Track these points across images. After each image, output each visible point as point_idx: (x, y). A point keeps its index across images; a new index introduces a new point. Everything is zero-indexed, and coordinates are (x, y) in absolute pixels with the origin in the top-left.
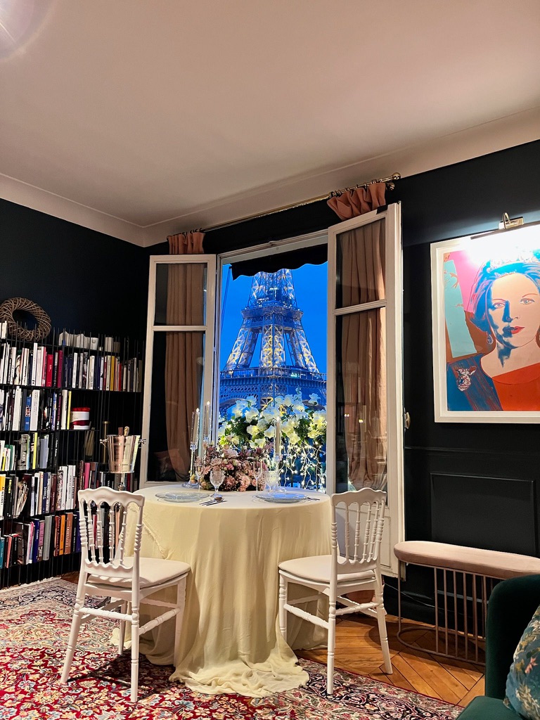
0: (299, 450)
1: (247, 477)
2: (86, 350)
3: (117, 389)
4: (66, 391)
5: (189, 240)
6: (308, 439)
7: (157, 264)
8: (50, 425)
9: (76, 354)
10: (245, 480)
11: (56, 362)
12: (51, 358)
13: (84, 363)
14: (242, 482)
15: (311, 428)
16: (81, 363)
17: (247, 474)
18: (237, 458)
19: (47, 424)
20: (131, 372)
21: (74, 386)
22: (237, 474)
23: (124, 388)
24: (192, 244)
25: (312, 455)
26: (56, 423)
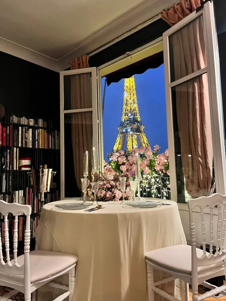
0: (150, 177)
1: (119, 192)
2: (26, 126)
3: (46, 147)
4: (15, 148)
5: (81, 60)
6: (155, 170)
7: (64, 76)
8: (6, 167)
9: (20, 128)
10: (118, 194)
11: (8, 132)
12: (5, 129)
13: (25, 133)
14: (117, 195)
15: (156, 164)
16: (24, 133)
17: (119, 190)
18: (113, 180)
19: (4, 167)
20: (54, 138)
21: (20, 145)
22: (113, 190)
23: (50, 147)
24: (83, 63)
25: (158, 180)
26: (10, 166)
